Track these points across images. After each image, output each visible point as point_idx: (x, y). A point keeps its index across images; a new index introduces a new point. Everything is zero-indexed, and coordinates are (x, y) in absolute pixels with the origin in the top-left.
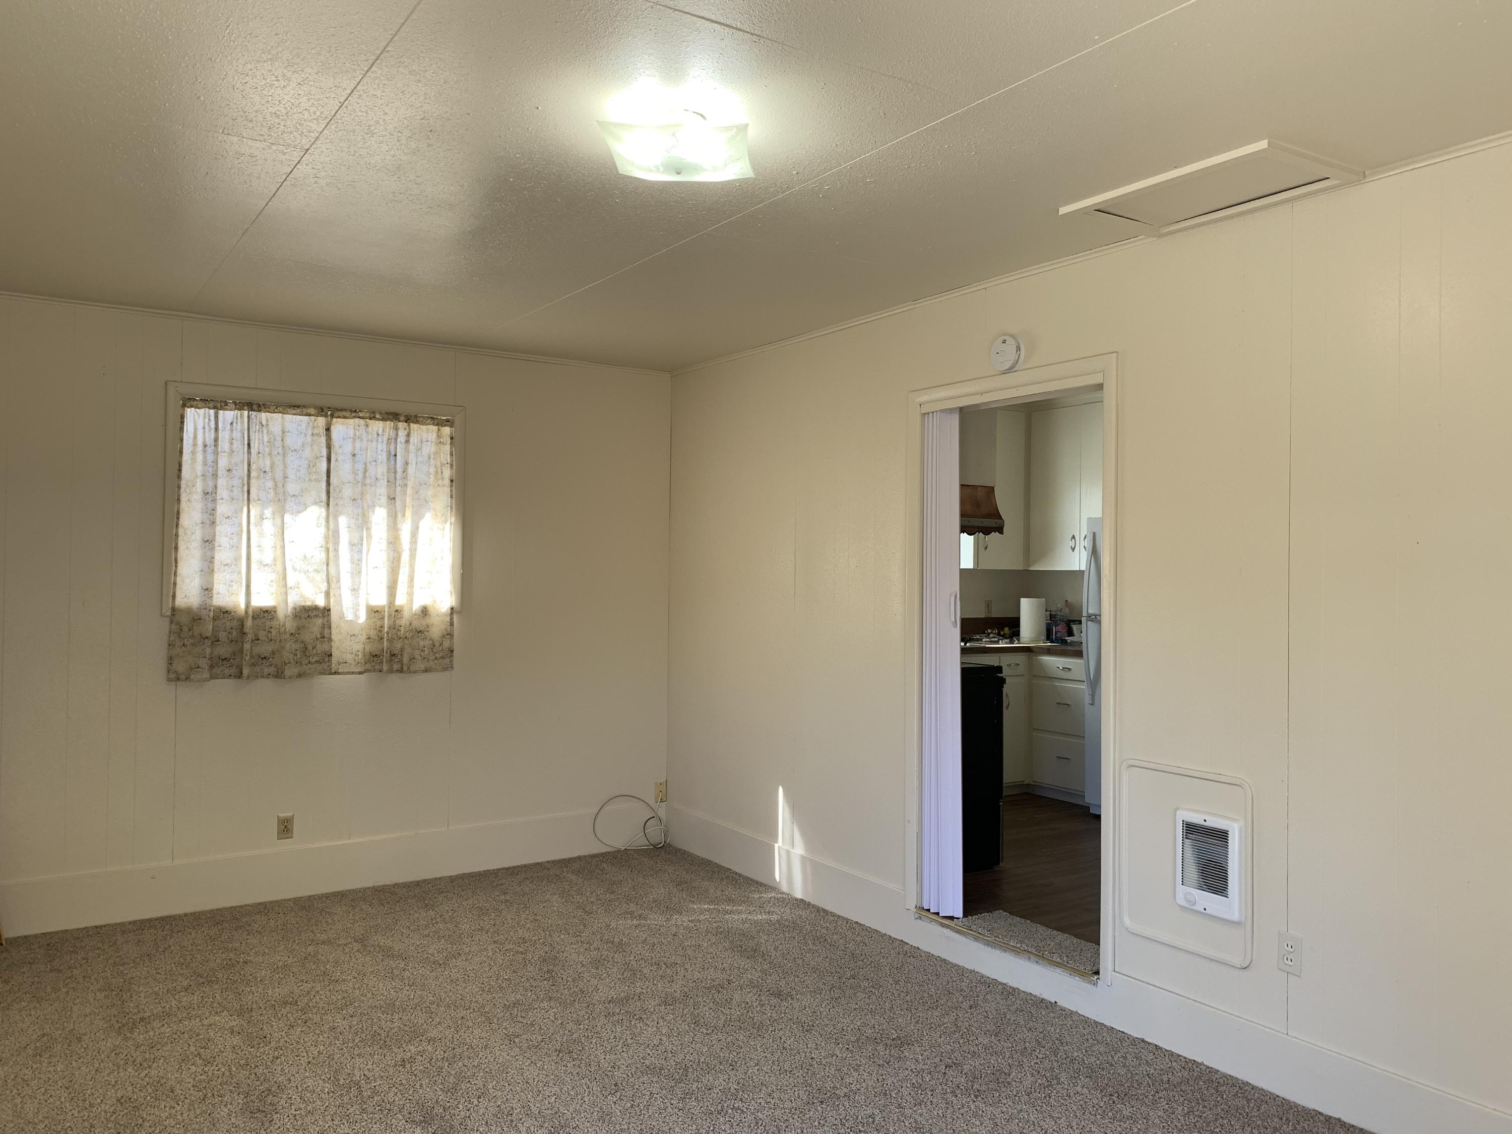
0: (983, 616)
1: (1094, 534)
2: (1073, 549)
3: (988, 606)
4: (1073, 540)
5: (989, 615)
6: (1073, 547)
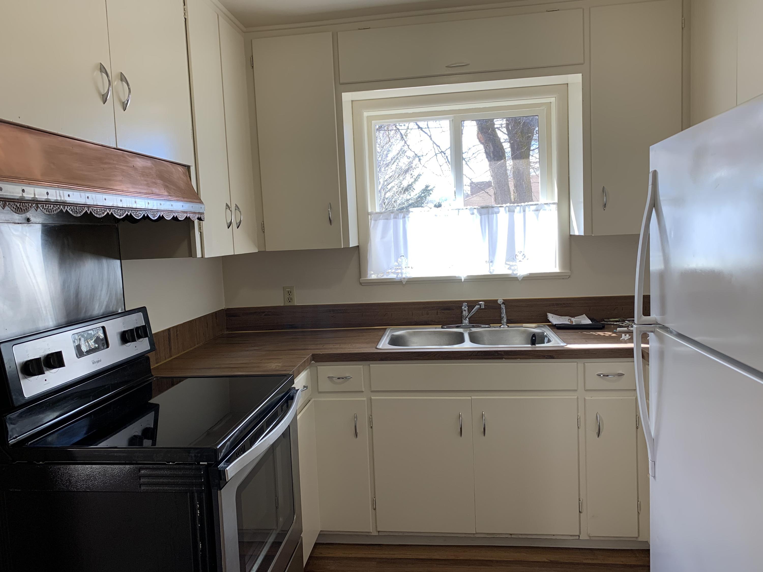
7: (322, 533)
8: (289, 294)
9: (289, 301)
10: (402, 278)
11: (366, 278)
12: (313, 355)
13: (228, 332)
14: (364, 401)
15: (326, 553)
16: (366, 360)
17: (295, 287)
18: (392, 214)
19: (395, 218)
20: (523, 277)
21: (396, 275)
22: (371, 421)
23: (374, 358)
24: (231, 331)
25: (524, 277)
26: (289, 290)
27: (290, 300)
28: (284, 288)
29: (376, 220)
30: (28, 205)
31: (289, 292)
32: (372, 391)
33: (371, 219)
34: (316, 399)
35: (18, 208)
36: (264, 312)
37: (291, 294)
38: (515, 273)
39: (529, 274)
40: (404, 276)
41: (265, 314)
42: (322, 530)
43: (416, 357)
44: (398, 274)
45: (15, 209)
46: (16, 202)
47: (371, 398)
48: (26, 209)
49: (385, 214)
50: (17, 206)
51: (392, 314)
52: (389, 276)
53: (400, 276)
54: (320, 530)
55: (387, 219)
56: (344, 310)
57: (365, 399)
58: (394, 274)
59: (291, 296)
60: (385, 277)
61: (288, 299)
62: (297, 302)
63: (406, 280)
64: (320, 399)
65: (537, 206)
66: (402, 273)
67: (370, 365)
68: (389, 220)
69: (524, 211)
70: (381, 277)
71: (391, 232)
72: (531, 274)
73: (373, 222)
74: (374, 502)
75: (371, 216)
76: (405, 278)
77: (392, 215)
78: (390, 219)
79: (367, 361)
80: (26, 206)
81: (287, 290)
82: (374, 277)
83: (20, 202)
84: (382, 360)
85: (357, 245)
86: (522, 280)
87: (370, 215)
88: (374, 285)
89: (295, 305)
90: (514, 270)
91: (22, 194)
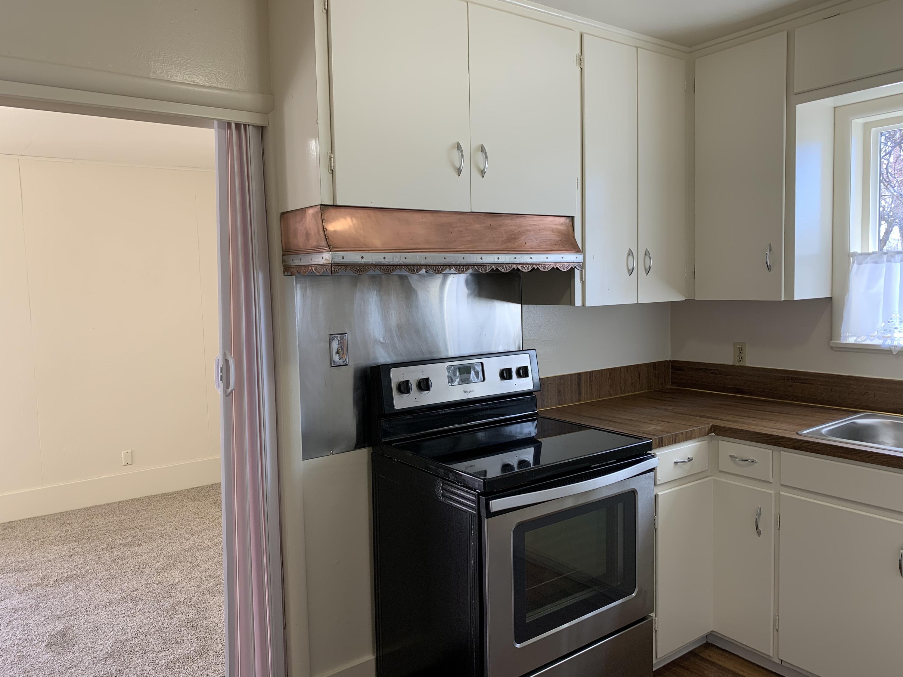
7: (713, 633)
8: (740, 352)
9: (739, 360)
10: (892, 346)
11: (839, 341)
12: (714, 426)
13: (671, 387)
14: (771, 494)
15: (715, 657)
16: (775, 444)
17: (747, 344)
18: (885, 255)
19: (889, 261)
21: (882, 341)
22: (778, 522)
23: (785, 443)
24: (676, 386)
26: (741, 347)
27: (741, 359)
28: (735, 344)
29: (859, 264)
30: (367, 268)
31: (740, 350)
32: (782, 485)
33: (853, 263)
34: (715, 478)
35: (358, 270)
36: (711, 370)
37: (742, 352)
40: (896, 343)
41: (711, 372)
42: (714, 630)
43: (842, 454)
44: (885, 339)
45: (356, 271)
46: (356, 266)
47: (780, 493)
48: (365, 270)
49: (873, 256)
50: (357, 269)
51: (875, 394)
52: (874, 341)
53: (888, 342)
54: (712, 629)
55: (876, 262)
56: (807, 379)
57: (772, 492)
58: (879, 339)
59: (742, 355)
60: (868, 342)
61: (738, 358)
62: (749, 363)
63: (899, 349)
64: (721, 480)
66: (893, 340)
67: (781, 452)
68: (881, 263)
70: (862, 341)
71: (882, 281)
73: (855, 265)
74: (777, 623)
75: (854, 259)
76: (896, 346)
77: (885, 257)
78: (883, 262)
79: (776, 446)
80: (365, 268)
81: (738, 346)
82: (851, 340)
83: (360, 266)
84: (794, 448)
85: (827, 295)
87: (852, 256)
88: (849, 351)
89: (747, 365)
91: (361, 260)
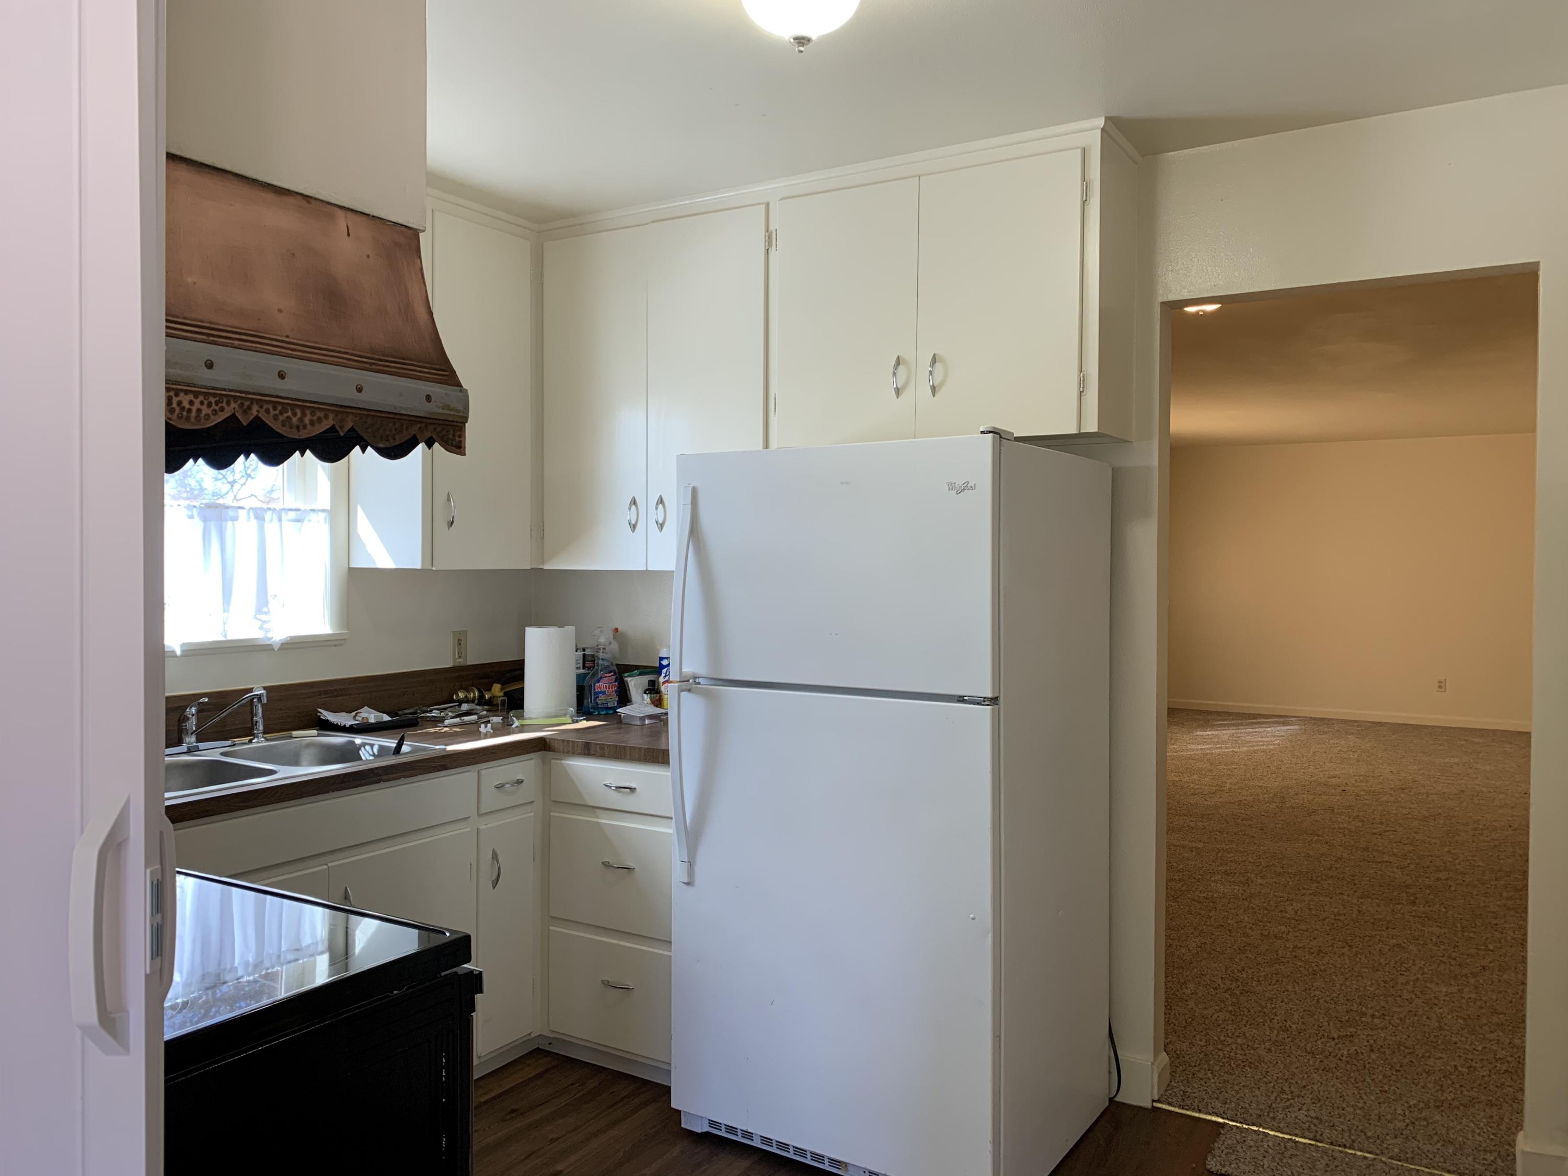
0: (448, 664)
1: (694, 491)
2: (634, 527)
3: (460, 642)
4: (634, 507)
5: (461, 662)
6: (633, 522)
20: (280, 643)
25: (282, 644)
38: (269, 636)
39: (289, 639)
65: (298, 513)
69: (280, 520)
72: (292, 638)
86: (280, 649)
90: (267, 631)
